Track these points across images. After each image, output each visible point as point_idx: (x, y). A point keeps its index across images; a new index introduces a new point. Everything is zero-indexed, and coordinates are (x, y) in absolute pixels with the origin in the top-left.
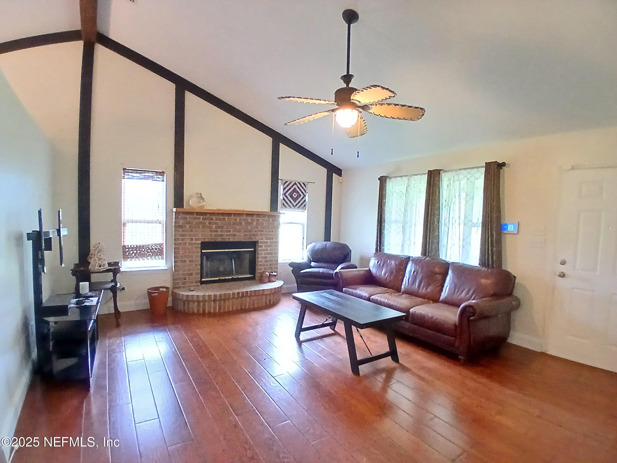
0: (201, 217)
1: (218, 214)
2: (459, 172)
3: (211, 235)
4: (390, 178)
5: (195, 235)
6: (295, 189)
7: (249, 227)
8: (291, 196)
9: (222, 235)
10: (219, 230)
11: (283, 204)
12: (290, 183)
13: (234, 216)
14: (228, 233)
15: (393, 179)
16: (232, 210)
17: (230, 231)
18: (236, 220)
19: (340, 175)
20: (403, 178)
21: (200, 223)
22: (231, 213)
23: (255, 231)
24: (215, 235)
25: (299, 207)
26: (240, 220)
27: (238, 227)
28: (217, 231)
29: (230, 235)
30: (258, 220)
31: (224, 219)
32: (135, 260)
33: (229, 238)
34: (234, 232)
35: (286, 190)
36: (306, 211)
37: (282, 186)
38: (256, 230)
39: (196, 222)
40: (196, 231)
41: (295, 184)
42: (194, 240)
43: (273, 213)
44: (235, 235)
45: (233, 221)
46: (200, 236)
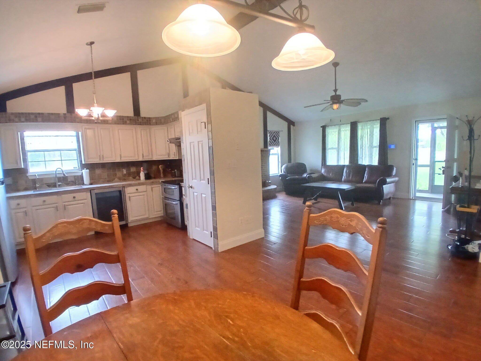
2: (367, 122)
4: (328, 126)
6: (274, 135)
8: (273, 139)
11: (270, 144)
12: (272, 132)
15: (330, 127)
19: (294, 125)
20: (336, 126)
25: (277, 145)
35: (271, 136)
36: (280, 147)
37: (269, 134)
41: (274, 132)
43: (266, 149)
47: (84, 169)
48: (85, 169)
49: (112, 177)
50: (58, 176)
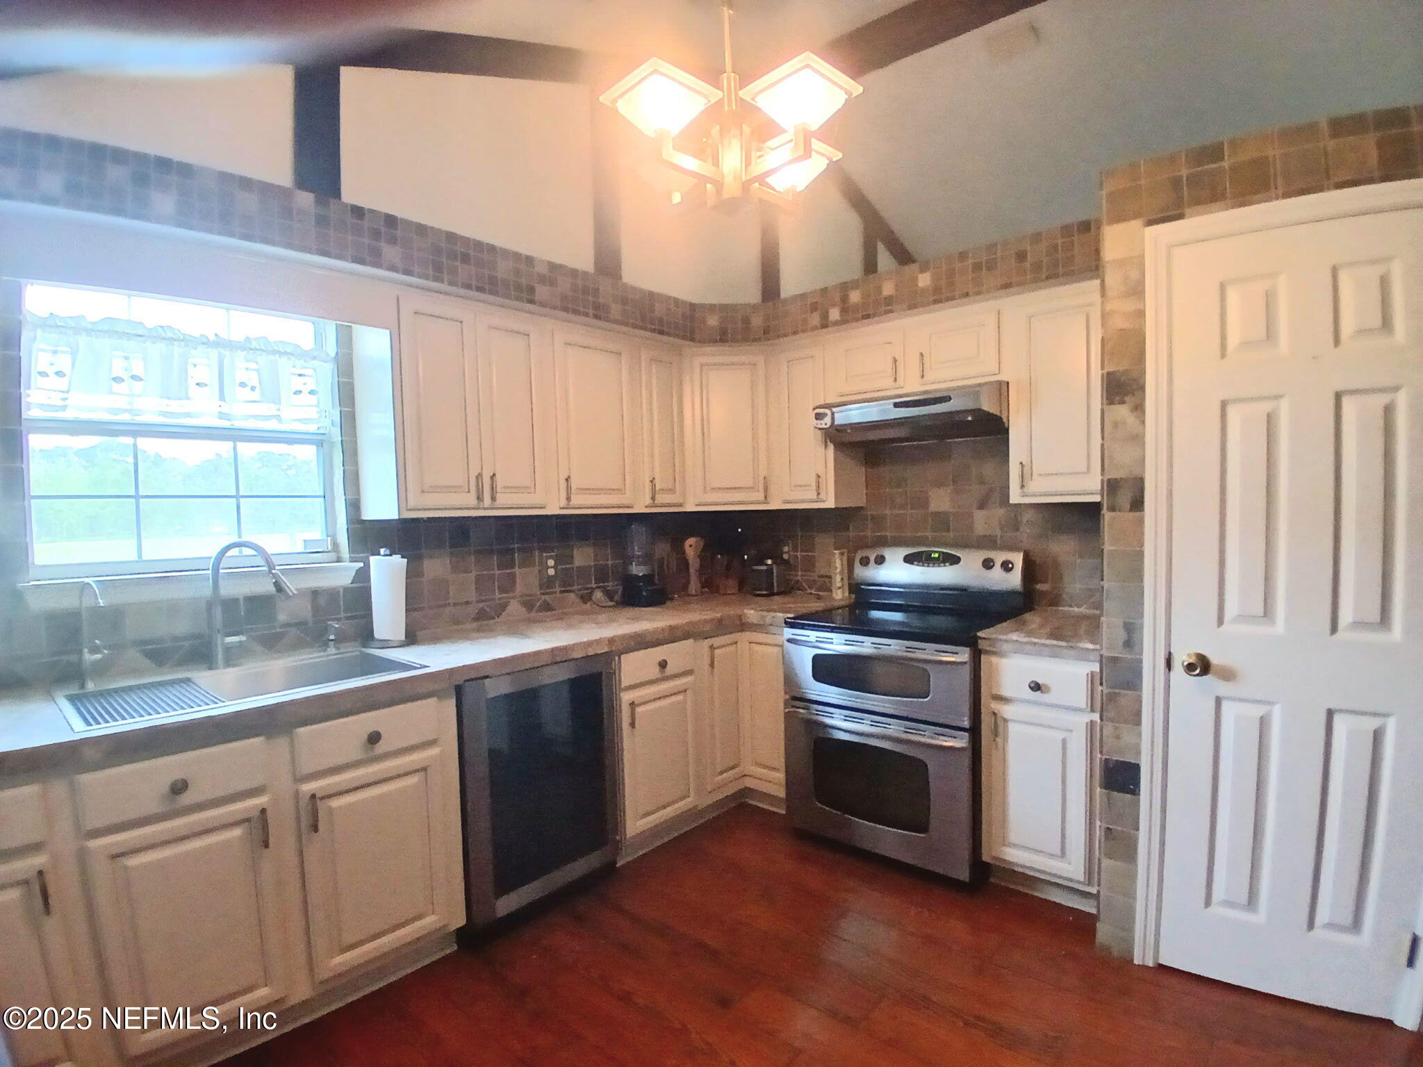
47: (379, 554)
48: (382, 551)
49: (497, 595)
50: (229, 589)
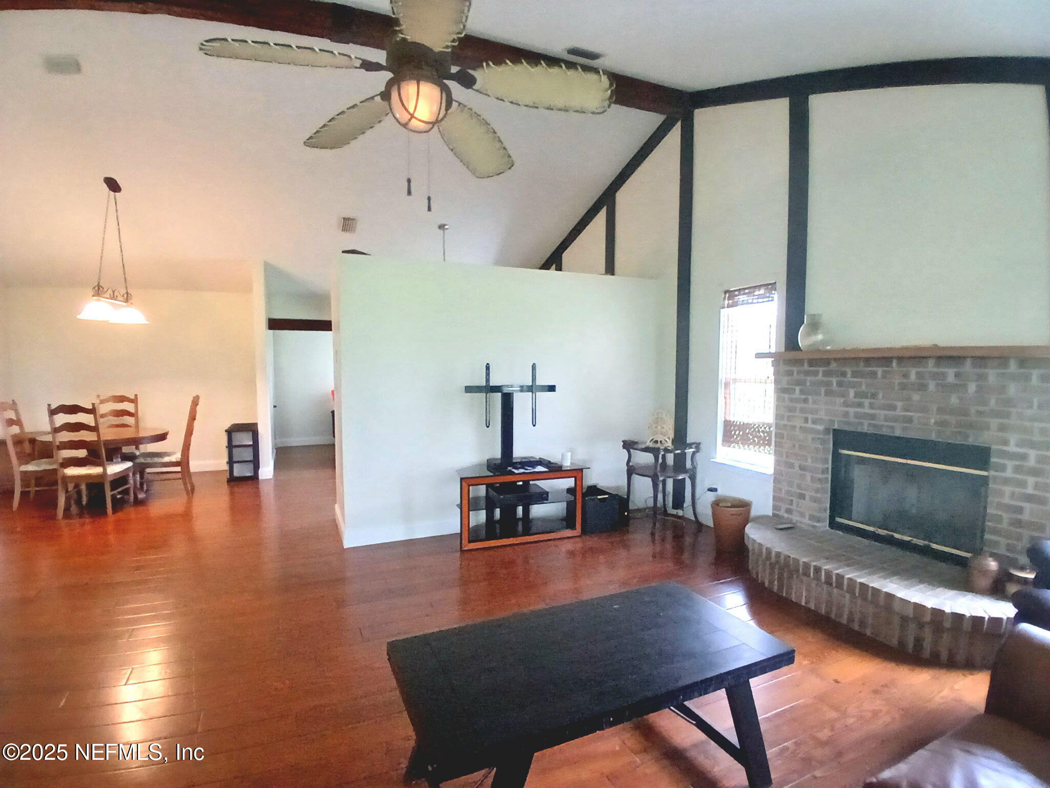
0: (821, 369)
1: (856, 360)
3: (846, 414)
5: (812, 412)
7: (954, 400)
9: (873, 417)
10: (866, 402)
13: (899, 364)
14: (891, 413)
16: (890, 349)
17: (893, 408)
18: (906, 376)
21: (820, 383)
22: (891, 355)
23: (980, 413)
24: (857, 415)
26: (919, 375)
27: (916, 397)
28: (860, 405)
29: (895, 419)
30: (981, 377)
31: (874, 374)
32: (734, 447)
33: (892, 428)
34: (907, 410)
38: (980, 408)
39: (811, 381)
40: (814, 402)
42: (810, 421)
44: (910, 420)
45: (897, 380)
46: (822, 415)
